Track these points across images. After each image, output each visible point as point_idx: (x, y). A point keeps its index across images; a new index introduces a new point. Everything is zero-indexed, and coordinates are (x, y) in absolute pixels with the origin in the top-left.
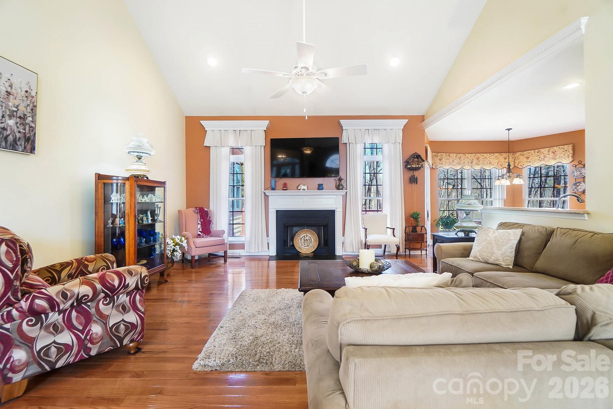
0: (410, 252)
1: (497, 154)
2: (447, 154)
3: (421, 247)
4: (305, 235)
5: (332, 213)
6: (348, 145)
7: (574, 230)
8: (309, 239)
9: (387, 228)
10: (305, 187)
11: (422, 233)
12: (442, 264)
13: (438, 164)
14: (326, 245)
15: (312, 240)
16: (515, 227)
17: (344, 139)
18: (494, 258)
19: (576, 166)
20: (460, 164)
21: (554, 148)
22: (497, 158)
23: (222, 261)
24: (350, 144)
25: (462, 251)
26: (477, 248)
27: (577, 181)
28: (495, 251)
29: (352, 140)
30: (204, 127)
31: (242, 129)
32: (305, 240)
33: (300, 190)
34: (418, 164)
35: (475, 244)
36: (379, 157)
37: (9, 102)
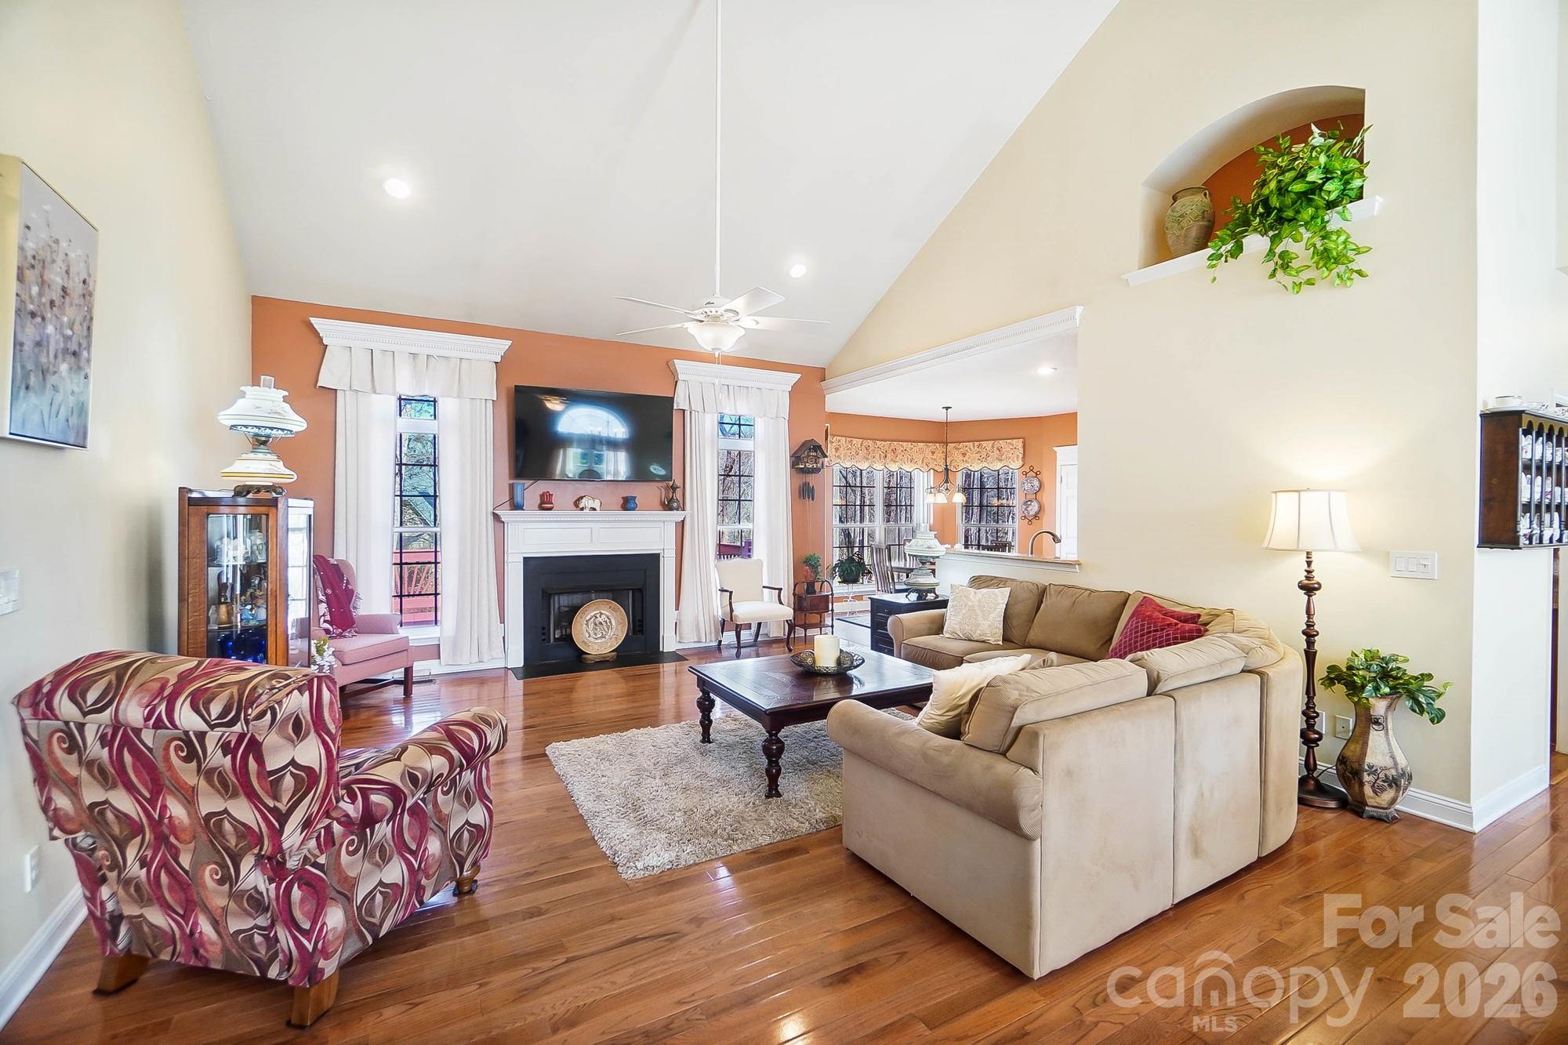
0: (805, 631)
1: (922, 444)
2: (848, 439)
3: (821, 621)
4: (595, 612)
5: (655, 558)
6: (687, 414)
7: (1069, 587)
8: (606, 622)
9: (764, 587)
10: (596, 504)
11: (823, 594)
12: (905, 649)
13: (833, 459)
14: (640, 631)
15: (614, 623)
16: (993, 584)
17: (680, 402)
18: (979, 632)
19: (1027, 473)
20: (868, 459)
21: (1001, 441)
22: (921, 451)
23: (398, 692)
24: (693, 413)
25: (928, 625)
26: (953, 619)
27: (1028, 498)
28: (980, 622)
29: (696, 405)
30: (321, 335)
31: (434, 352)
32: (596, 625)
33: (582, 509)
34: (816, 463)
35: (949, 611)
36: (745, 445)
37: (64, 314)
